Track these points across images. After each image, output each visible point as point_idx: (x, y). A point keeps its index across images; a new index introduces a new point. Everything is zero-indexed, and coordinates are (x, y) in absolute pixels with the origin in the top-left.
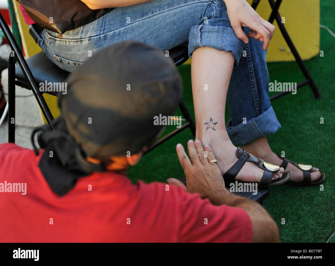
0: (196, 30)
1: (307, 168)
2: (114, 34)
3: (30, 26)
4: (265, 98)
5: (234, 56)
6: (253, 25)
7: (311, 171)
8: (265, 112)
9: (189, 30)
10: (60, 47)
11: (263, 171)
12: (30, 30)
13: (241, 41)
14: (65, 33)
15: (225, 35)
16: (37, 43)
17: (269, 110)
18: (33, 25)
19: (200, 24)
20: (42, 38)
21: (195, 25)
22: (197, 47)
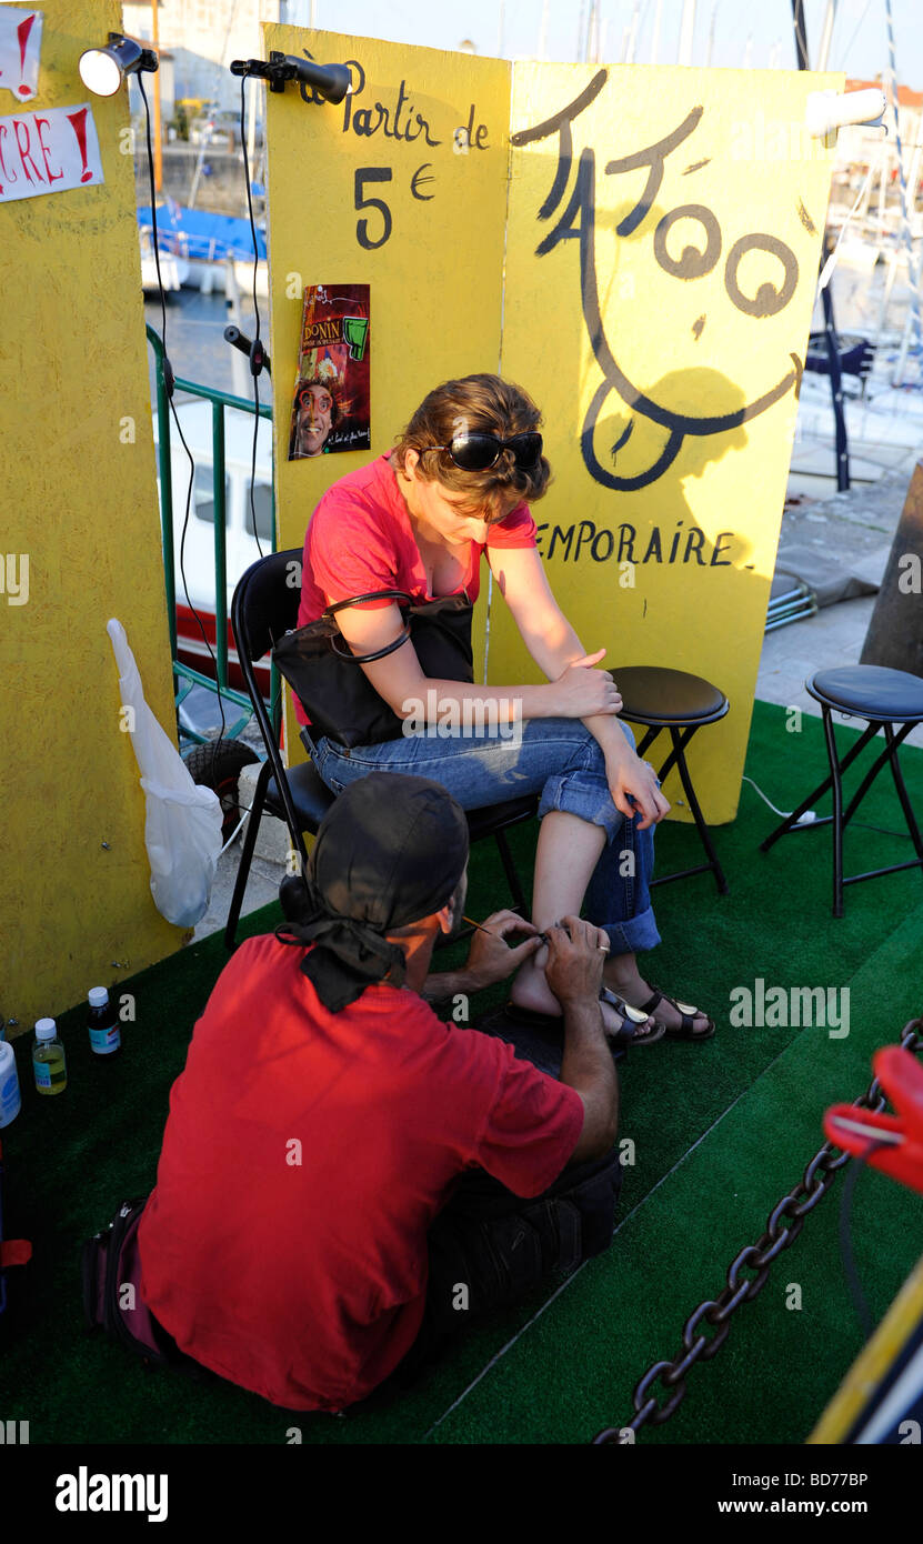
0: (556, 783)
1: (689, 1010)
2: (430, 764)
3: (303, 728)
4: (644, 895)
5: (607, 834)
6: (640, 795)
7: (695, 1017)
8: (641, 916)
9: (546, 779)
10: (343, 768)
11: (623, 1020)
12: (302, 734)
13: (622, 814)
14: (355, 749)
15: (599, 800)
16: (308, 752)
17: (648, 911)
18: (308, 727)
19: (563, 774)
20: (317, 749)
21: (555, 774)
22: (553, 809)
